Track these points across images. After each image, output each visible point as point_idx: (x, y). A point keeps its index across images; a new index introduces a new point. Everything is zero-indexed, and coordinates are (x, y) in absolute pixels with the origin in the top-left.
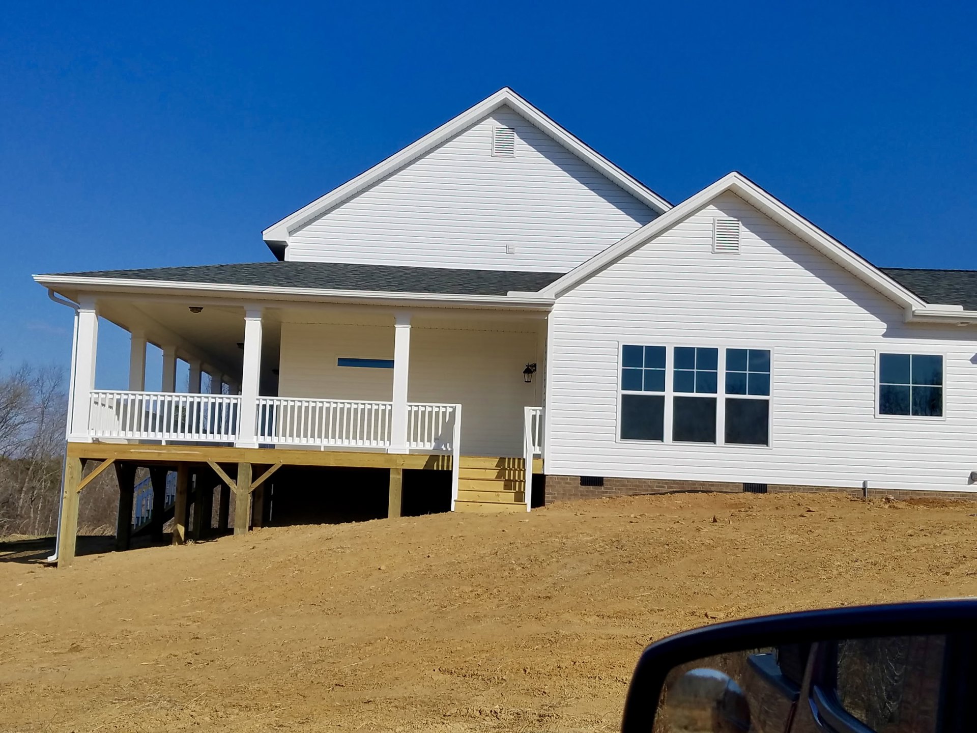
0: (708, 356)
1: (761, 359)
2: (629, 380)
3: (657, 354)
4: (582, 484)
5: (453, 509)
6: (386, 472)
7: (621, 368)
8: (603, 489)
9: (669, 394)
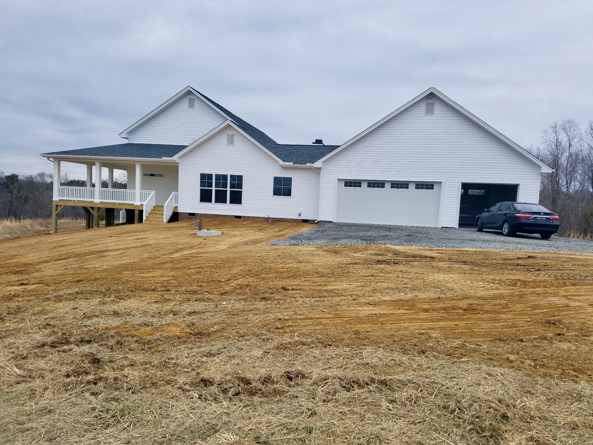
0: (225, 177)
1: (240, 178)
2: (202, 184)
3: (210, 176)
4: (189, 215)
5: (143, 222)
6: (134, 210)
7: (200, 180)
8: (195, 217)
9: (214, 189)
